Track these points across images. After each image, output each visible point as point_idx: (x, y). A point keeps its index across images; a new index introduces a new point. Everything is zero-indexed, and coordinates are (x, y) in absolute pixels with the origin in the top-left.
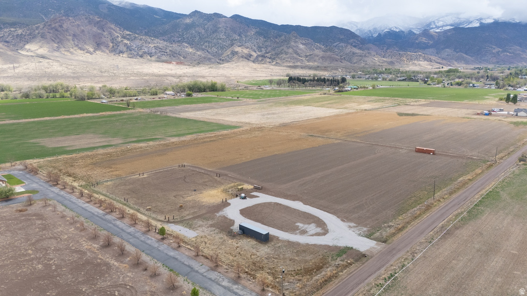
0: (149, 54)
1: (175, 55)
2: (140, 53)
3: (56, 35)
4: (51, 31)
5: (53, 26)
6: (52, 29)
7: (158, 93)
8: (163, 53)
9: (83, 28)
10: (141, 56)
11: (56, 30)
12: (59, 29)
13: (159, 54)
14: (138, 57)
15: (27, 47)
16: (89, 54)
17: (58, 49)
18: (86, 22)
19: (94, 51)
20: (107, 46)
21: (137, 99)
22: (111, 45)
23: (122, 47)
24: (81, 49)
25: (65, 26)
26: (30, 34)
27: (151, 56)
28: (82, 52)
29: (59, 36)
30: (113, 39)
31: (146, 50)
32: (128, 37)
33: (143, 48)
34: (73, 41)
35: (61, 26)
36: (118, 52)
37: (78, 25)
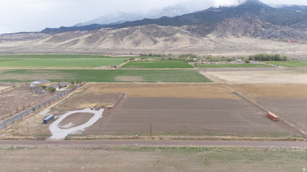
0: (275, 36)
1: (294, 36)
2: (269, 36)
3: (224, 29)
4: (222, 27)
5: (224, 24)
6: (222, 25)
7: (232, 60)
8: (286, 35)
9: (240, 23)
10: (269, 38)
11: (225, 26)
12: (227, 25)
13: (282, 36)
14: (267, 38)
15: (208, 36)
16: (237, 38)
17: (221, 36)
18: (242, 20)
19: (241, 36)
20: (250, 33)
21: (211, 63)
22: (253, 32)
23: (259, 33)
24: (234, 35)
25: (230, 24)
26: (212, 29)
27: (276, 38)
28: (234, 37)
29: (225, 29)
30: (256, 28)
31: (274, 34)
32: (266, 26)
33: (272, 33)
34: (232, 31)
35: (228, 24)
36: (255, 35)
37: (238, 22)
